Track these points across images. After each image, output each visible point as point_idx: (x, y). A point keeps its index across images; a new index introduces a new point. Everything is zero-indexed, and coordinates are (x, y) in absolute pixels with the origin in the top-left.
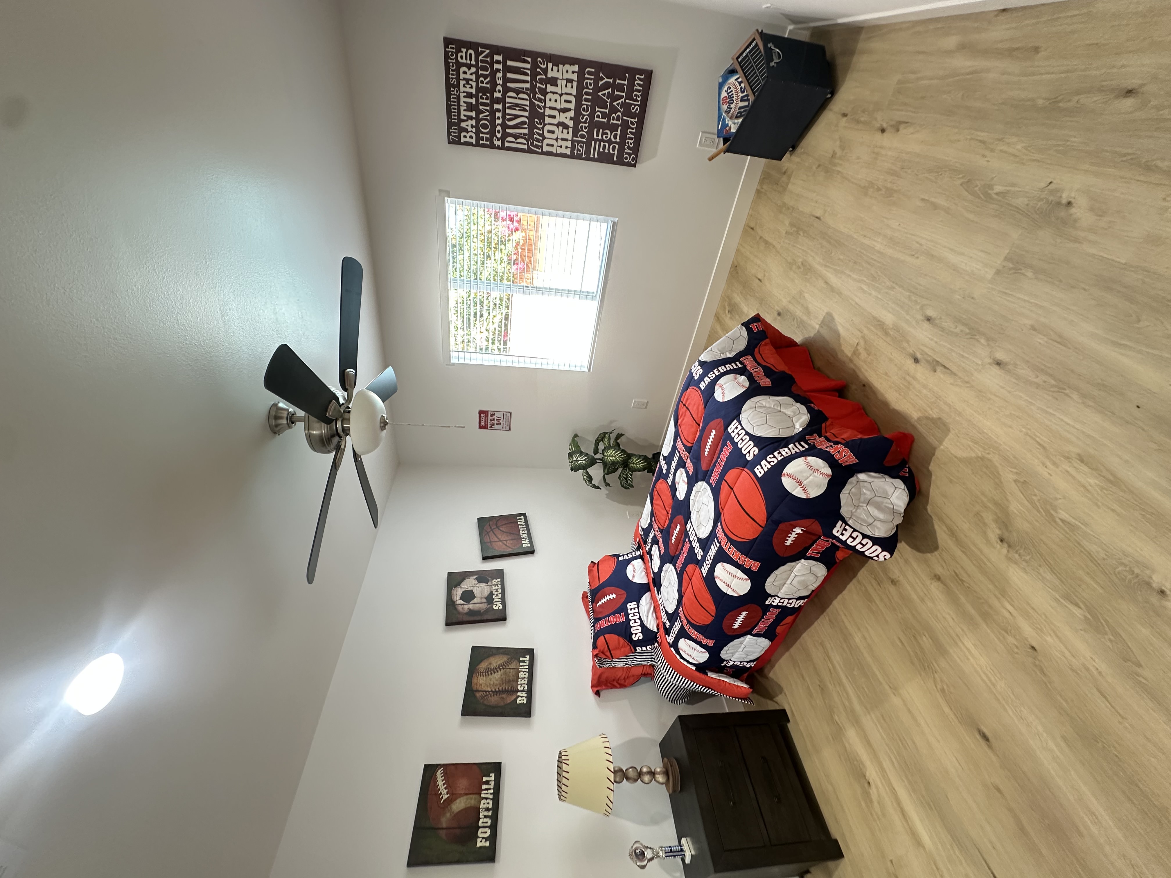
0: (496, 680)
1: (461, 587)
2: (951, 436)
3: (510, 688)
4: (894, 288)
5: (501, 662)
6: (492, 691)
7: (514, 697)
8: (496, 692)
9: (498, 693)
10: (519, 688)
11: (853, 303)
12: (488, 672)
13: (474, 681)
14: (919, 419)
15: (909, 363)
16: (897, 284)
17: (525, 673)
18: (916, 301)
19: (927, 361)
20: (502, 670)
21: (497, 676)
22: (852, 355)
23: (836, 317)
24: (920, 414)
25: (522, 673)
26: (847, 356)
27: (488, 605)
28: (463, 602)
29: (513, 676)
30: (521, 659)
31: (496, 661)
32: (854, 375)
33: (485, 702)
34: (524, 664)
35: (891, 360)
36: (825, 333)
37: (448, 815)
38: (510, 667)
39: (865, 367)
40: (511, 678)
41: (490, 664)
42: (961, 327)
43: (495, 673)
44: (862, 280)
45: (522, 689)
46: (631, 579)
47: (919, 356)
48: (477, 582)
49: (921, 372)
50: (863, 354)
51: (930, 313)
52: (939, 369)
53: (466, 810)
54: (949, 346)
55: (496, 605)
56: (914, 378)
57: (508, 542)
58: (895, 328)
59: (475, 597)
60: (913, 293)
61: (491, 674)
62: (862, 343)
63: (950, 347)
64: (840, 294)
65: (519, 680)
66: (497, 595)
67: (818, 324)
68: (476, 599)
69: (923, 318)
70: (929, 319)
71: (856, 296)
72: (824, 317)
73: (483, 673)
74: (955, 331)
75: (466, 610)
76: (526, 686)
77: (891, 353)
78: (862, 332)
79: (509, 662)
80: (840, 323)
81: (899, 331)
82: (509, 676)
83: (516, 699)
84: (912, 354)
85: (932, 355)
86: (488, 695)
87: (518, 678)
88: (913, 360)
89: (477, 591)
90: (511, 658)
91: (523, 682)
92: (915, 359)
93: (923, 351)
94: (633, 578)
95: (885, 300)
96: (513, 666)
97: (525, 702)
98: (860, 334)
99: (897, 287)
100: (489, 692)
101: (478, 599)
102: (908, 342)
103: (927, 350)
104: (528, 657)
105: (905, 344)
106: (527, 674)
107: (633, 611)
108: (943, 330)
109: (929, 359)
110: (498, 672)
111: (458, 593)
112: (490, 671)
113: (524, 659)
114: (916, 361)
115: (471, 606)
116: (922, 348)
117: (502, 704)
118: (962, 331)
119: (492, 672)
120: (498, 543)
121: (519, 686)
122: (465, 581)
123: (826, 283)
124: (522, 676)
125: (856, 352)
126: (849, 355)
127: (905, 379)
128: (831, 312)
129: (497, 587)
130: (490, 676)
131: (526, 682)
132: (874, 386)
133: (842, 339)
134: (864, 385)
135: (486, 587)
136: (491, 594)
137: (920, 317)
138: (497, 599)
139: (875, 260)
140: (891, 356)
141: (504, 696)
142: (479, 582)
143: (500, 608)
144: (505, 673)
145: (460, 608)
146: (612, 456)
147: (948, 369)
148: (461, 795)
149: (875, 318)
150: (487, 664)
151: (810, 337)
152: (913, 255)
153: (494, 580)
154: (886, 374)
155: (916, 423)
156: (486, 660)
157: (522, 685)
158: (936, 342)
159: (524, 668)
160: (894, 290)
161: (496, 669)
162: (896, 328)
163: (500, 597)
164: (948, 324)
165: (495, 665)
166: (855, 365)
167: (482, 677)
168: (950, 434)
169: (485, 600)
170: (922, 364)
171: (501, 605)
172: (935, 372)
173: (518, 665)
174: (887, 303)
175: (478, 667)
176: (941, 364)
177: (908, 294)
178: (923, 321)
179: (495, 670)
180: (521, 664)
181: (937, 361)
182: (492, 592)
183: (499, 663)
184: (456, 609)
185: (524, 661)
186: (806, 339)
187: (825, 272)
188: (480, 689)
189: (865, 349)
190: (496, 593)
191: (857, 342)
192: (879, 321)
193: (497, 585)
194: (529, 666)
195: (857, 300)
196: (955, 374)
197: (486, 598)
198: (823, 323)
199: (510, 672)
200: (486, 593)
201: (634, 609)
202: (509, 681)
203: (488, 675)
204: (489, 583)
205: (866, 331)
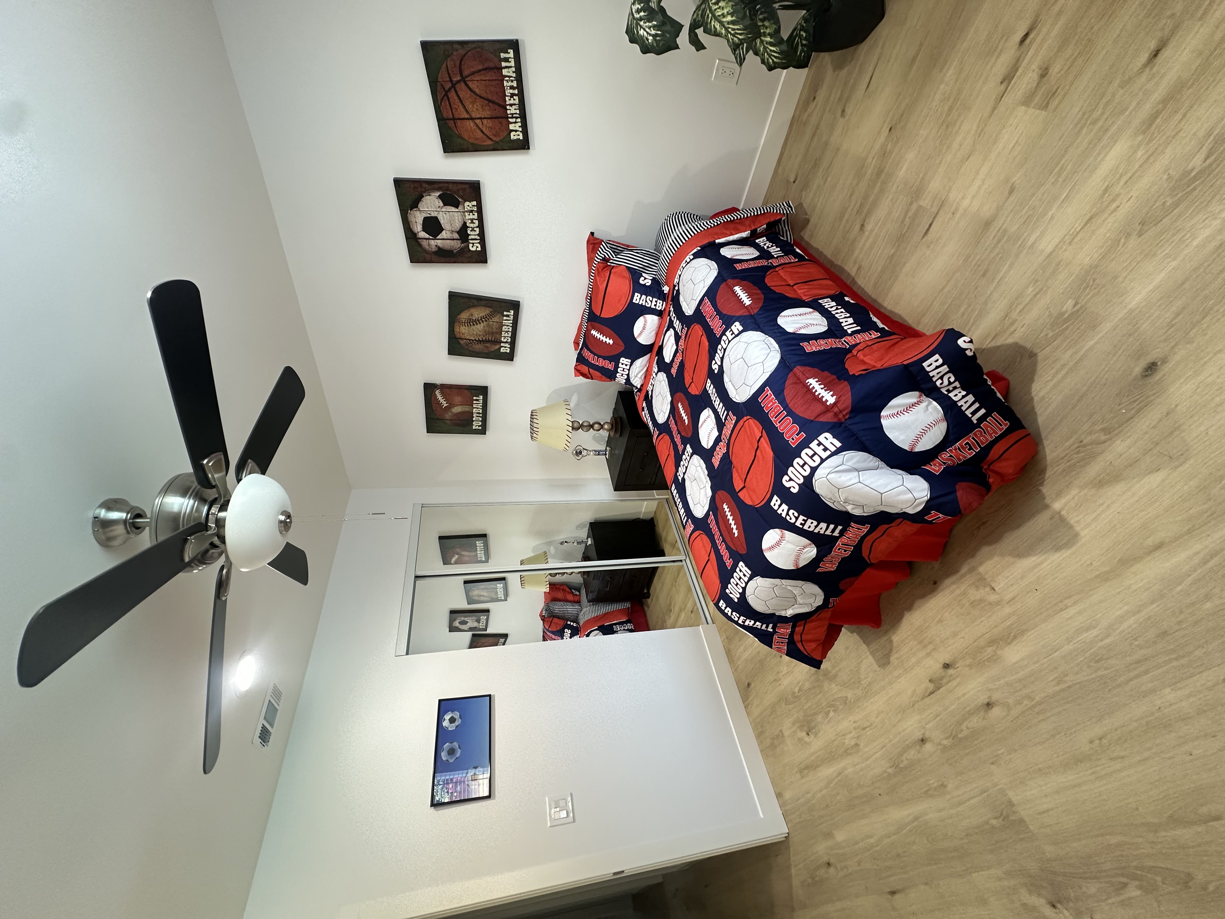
0: (480, 332)
1: (419, 210)
2: (875, 666)
3: (493, 339)
4: (1058, 684)
5: (484, 314)
6: (475, 340)
7: (497, 347)
8: (479, 341)
9: (482, 342)
10: (502, 339)
11: (1069, 602)
12: (470, 323)
13: (457, 329)
14: (891, 641)
15: (945, 657)
16: (1063, 690)
17: (508, 327)
18: (1019, 703)
19: (942, 678)
20: (485, 322)
21: (480, 327)
22: (980, 573)
23: (1056, 558)
24: (895, 644)
25: (505, 327)
26: (981, 563)
27: (462, 243)
28: (427, 236)
29: (496, 328)
30: (505, 313)
31: (478, 313)
32: (951, 571)
33: (470, 349)
34: (508, 318)
35: (955, 634)
36: (1041, 521)
37: (450, 414)
38: (493, 320)
39: (958, 592)
40: (495, 330)
41: (472, 315)
42: (965, 733)
43: (477, 324)
44: (1108, 636)
45: (505, 340)
46: (636, 336)
47: (951, 671)
48: (441, 204)
49: (933, 665)
50: (975, 594)
51: (996, 712)
52: (931, 686)
53: (462, 413)
54: (951, 709)
55: (473, 244)
56: (928, 654)
57: (485, 121)
58: (995, 657)
59: (443, 230)
60: (1034, 706)
61: (474, 325)
62: (993, 598)
63: (949, 710)
64: (1105, 578)
65: (503, 333)
66: (473, 230)
67: (1062, 509)
68: (444, 232)
69: (993, 699)
70: (989, 705)
71: (1080, 613)
72: (1071, 527)
73: (465, 323)
74: (965, 725)
75: (434, 249)
76: (510, 339)
77: (963, 638)
78: (1008, 603)
79: (491, 315)
80: (1042, 563)
81: (988, 661)
82: (493, 329)
83: (500, 349)
84: (955, 664)
85: (947, 686)
86: (471, 343)
87: (502, 331)
88: (947, 663)
89: (444, 220)
90: (495, 311)
91: (506, 335)
92: (948, 665)
93: (954, 679)
94: (638, 336)
95: (1045, 661)
96: (496, 319)
97: (508, 351)
98: (1009, 597)
99: (1058, 688)
100: (472, 340)
101: (448, 233)
102: (970, 666)
103: (954, 683)
104: (512, 312)
105: (968, 661)
106: (511, 328)
107: (624, 366)
108: (971, 713)
109: (944, 681)
110: (480, 323)
111: (417, 219)
112: (472, 322)
113: (508, 313)
114: (946, 666)
115: (439, 243)
116: (958, 679)
117: (486, 351)
118: (962, 731)
119: (474, 323)
120: (468, 122)
121: (503, 338)
122: (423, 199)
123: (1159, 546)
124: (505, 330)
125: (982, 582)
126: (981, 569)
127: (930, 643)
128: (1074, 549)
129: (471, 217)
130: (472, 327)
131: (510, 335)
132: (931, 598)
133: (1011, 559)
134: (935, 583)
135: (456, 214)
136: (464, 227)
137: (996, 696)
138: (473, 234)
139: (1138, 676)
140: (959, 637)
141: (488, 345)
142: (445, 204)
143: (478, 249)
144: (488, 325)
145: (424, 243)
146: (721, 23)
147: (929, 695)
148: (457, 405)
149: (1023, 633)
150: (468, 315)
151: (1042, 484)
152: (1100, 739)
153: (467, 203)
154: (940, 621)
155: (888, 637)
156: (466, 311)
157: (506, 337)
158: (959, 698)
159: (508, 323)
160: (1054, 683)
161: (478, 320)
162: (994, 659)
163: (477, 232)
164: (975, 722)
165: (477, 316)
166: (964, 576)
167: (464, 327)
168: (877, 666)
169: (456, 236)
170: (941, 671)
171: (479, 245)
172: (930, 681)
173: (501, 319)
174: (1037, 662)
175: (459, 317)
176: (936, 691)
177: (1037, 699)
178: (990, 697)
179: (477, 322)
180: (505, 318)
181: (939, 689)
182: (465, 223)
183: (481, 315)
184: (420, 245)
185: (508, 316)
186: (1043, 471)
187: (1198, 547)
188: (463, 337)
189: (981, 600)
190: (472, 225)
191: (996, 589)
192: (1015, 637)
193: (472, 211)
194: (513, 321)
195: (1072, 611)
196: (923, 699)
197: (458, 232)
198: (1060, 521)
199: (493, 325)
200: (458, 225)
201: (626, 365)
202: (493, 333)
203: (470, 325)
204: (460, 207)
205: (1007, 610)
